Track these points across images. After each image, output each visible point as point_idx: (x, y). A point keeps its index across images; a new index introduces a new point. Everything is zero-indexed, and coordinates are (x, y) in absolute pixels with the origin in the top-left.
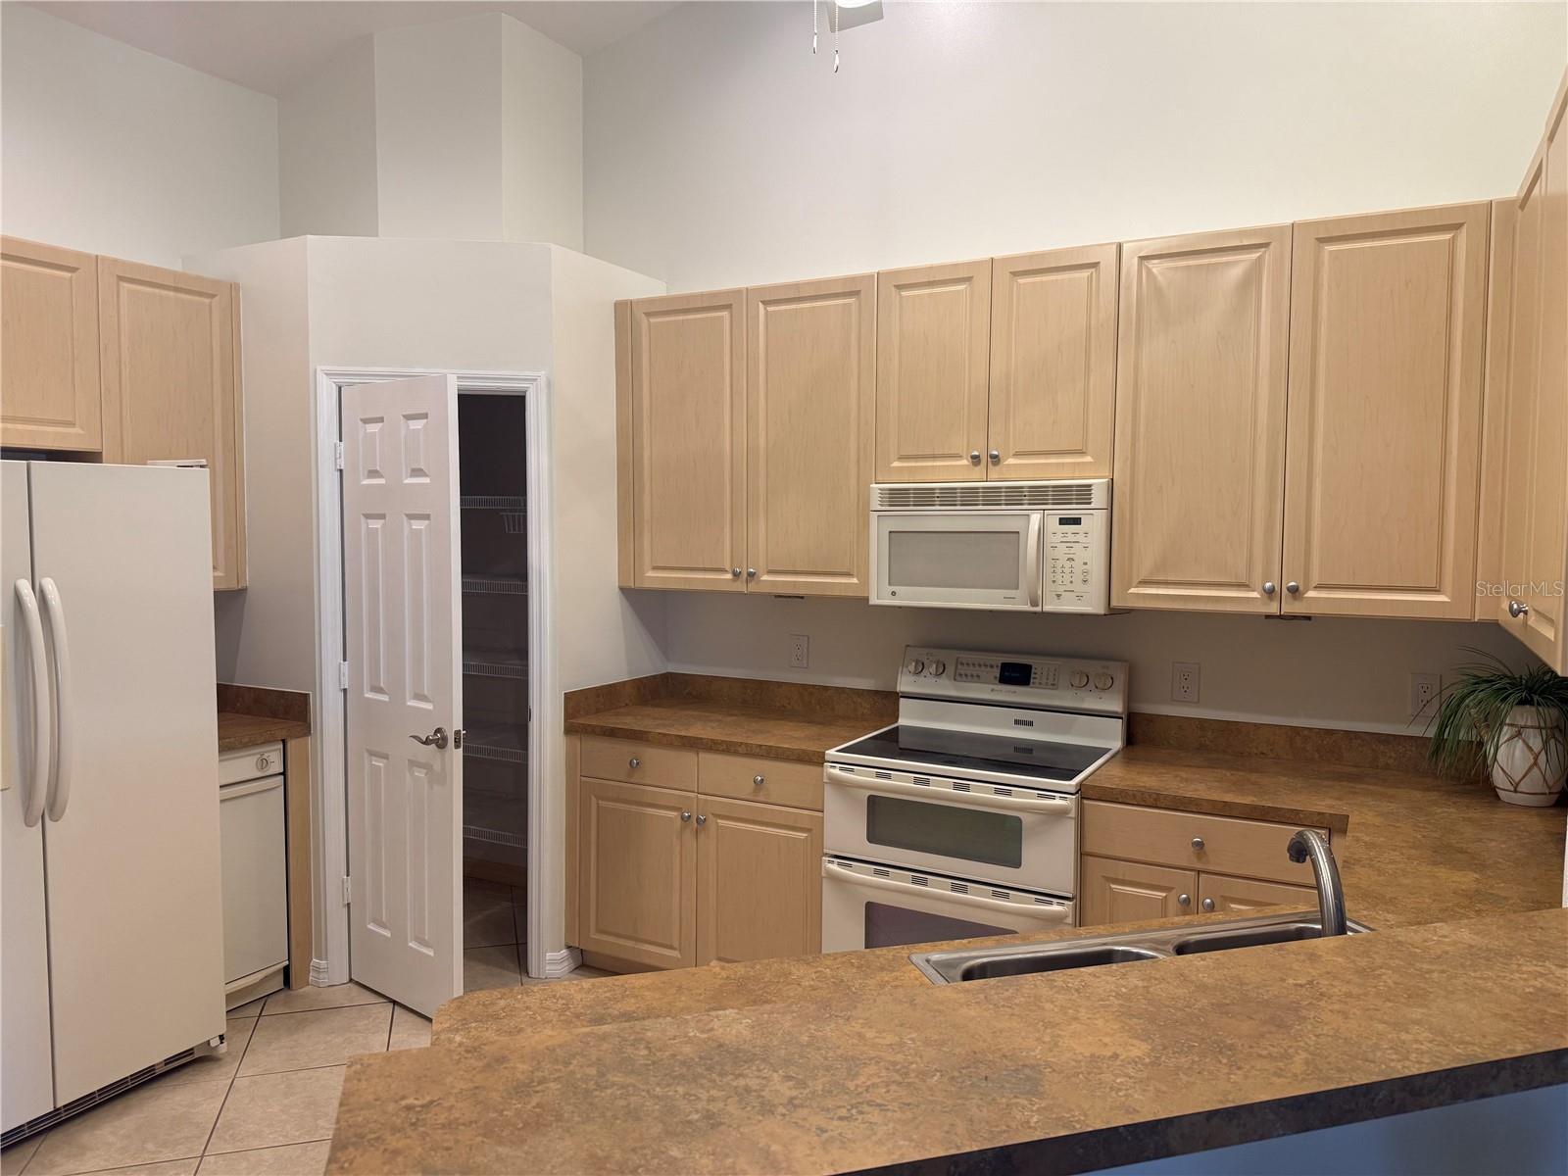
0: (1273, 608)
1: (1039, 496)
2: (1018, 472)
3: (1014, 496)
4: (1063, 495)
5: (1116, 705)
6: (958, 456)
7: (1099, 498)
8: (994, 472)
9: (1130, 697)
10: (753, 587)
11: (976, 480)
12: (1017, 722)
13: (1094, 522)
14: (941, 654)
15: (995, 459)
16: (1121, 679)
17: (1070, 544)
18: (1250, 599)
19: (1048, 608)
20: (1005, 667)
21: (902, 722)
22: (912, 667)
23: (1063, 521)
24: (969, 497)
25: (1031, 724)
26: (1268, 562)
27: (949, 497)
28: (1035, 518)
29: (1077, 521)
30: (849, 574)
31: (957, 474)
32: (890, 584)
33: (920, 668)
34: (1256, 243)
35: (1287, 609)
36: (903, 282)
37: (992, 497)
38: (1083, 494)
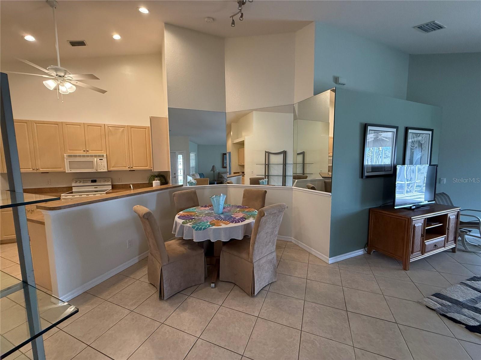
0: (129, 169)
1: (96, 156)
2: (91, 153)
3: (92, 156)
4: (99, 156)
5: (110, 184)
6: (81, 150)
7: (105, 156)
8: (87, 153)
9: (112, 182)
10: (38, 171)
11: (84, 154)
12: (95, 188)
13: (105, 160)
14: (80, 180)
15: (88, 151)
16: (110, 181)
17: (101, 163)
18: (127, 169)
19: (99, 171)
20: (92, 180)
21: (73, 190)
22: (75, 182)
23: (100, 159)
24: (84, 156)
25: (97, 188)
26: (128, 164)
27: (80, 156)
28: (95, 159)
29: (102, 159)
30: (61, 168)
31: (82, 153)
32: (70, 169)
33: (76, 182)
34: (123, 127)
35: (131, 169)
36: (67, 124)
37: (88, 156)
38: (103, 156)
